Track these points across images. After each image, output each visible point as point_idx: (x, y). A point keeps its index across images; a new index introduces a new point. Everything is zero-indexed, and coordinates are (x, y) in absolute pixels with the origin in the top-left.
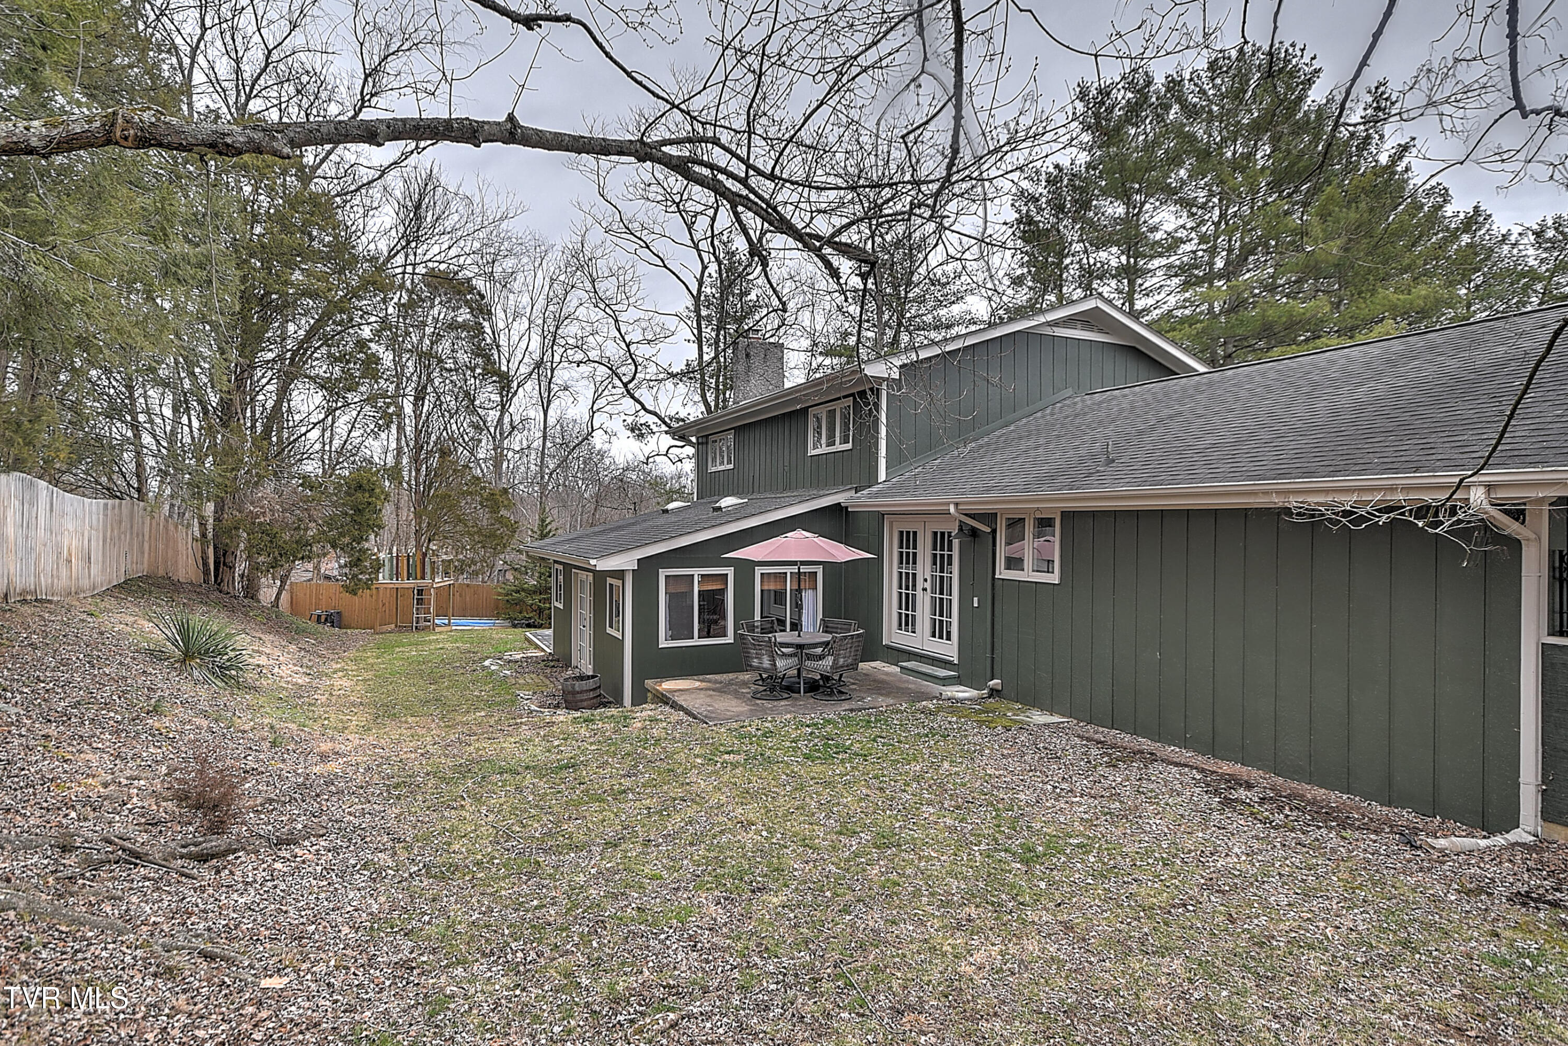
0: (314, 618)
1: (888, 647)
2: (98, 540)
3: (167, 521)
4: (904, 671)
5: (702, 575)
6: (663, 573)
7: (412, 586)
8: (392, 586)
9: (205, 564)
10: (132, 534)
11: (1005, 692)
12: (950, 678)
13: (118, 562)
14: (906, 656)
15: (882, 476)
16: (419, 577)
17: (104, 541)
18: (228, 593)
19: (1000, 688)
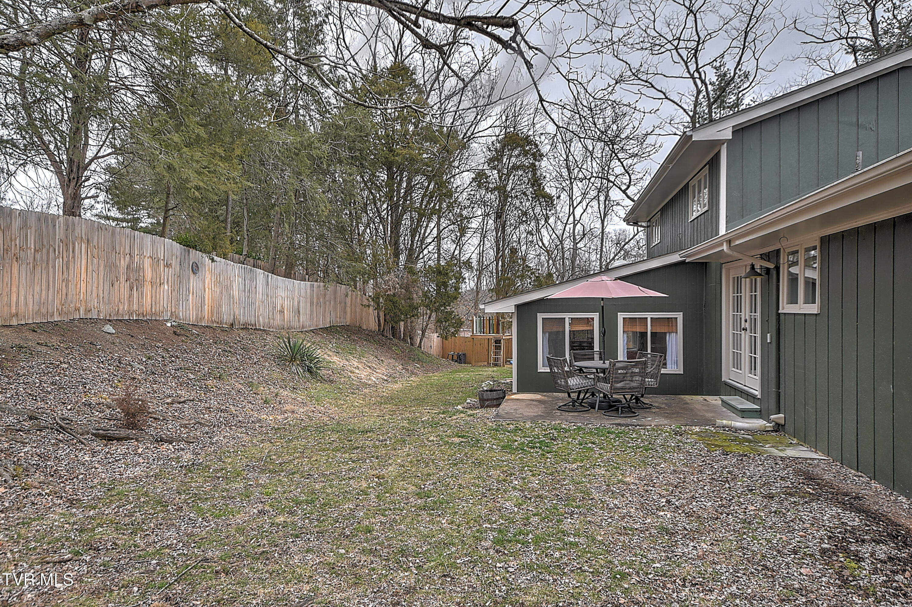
0: (450, 357)
1: (726, 384)
2: (306, 302)
3: (362, 297)
4: (724, 404)
5: (572, 318)
6: (540, 317)
7: (491, 337)
8: (481, 337)
9: (379, 320)
10: (335, 301)
11: (786, 427)
12: (755, 411)
13: (324, 316)
14: (733, 392)
15: (722, 231)
16: (495, 332)
17: (312, 303)
18: (387, 337)
19: (783, 422)
